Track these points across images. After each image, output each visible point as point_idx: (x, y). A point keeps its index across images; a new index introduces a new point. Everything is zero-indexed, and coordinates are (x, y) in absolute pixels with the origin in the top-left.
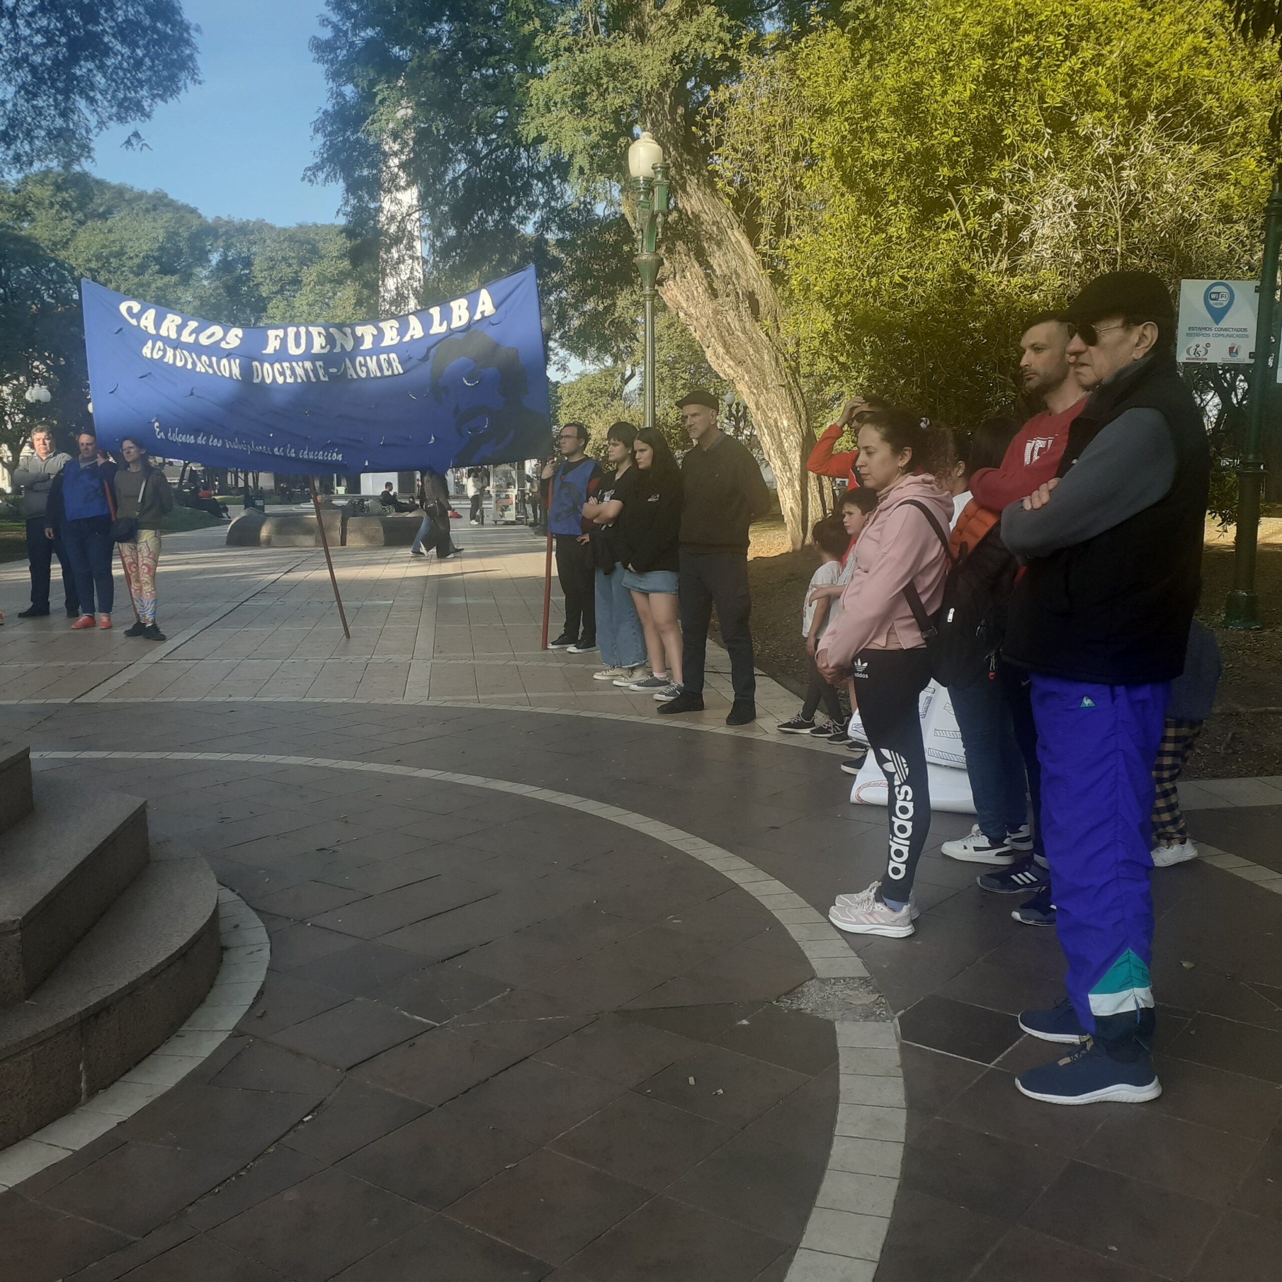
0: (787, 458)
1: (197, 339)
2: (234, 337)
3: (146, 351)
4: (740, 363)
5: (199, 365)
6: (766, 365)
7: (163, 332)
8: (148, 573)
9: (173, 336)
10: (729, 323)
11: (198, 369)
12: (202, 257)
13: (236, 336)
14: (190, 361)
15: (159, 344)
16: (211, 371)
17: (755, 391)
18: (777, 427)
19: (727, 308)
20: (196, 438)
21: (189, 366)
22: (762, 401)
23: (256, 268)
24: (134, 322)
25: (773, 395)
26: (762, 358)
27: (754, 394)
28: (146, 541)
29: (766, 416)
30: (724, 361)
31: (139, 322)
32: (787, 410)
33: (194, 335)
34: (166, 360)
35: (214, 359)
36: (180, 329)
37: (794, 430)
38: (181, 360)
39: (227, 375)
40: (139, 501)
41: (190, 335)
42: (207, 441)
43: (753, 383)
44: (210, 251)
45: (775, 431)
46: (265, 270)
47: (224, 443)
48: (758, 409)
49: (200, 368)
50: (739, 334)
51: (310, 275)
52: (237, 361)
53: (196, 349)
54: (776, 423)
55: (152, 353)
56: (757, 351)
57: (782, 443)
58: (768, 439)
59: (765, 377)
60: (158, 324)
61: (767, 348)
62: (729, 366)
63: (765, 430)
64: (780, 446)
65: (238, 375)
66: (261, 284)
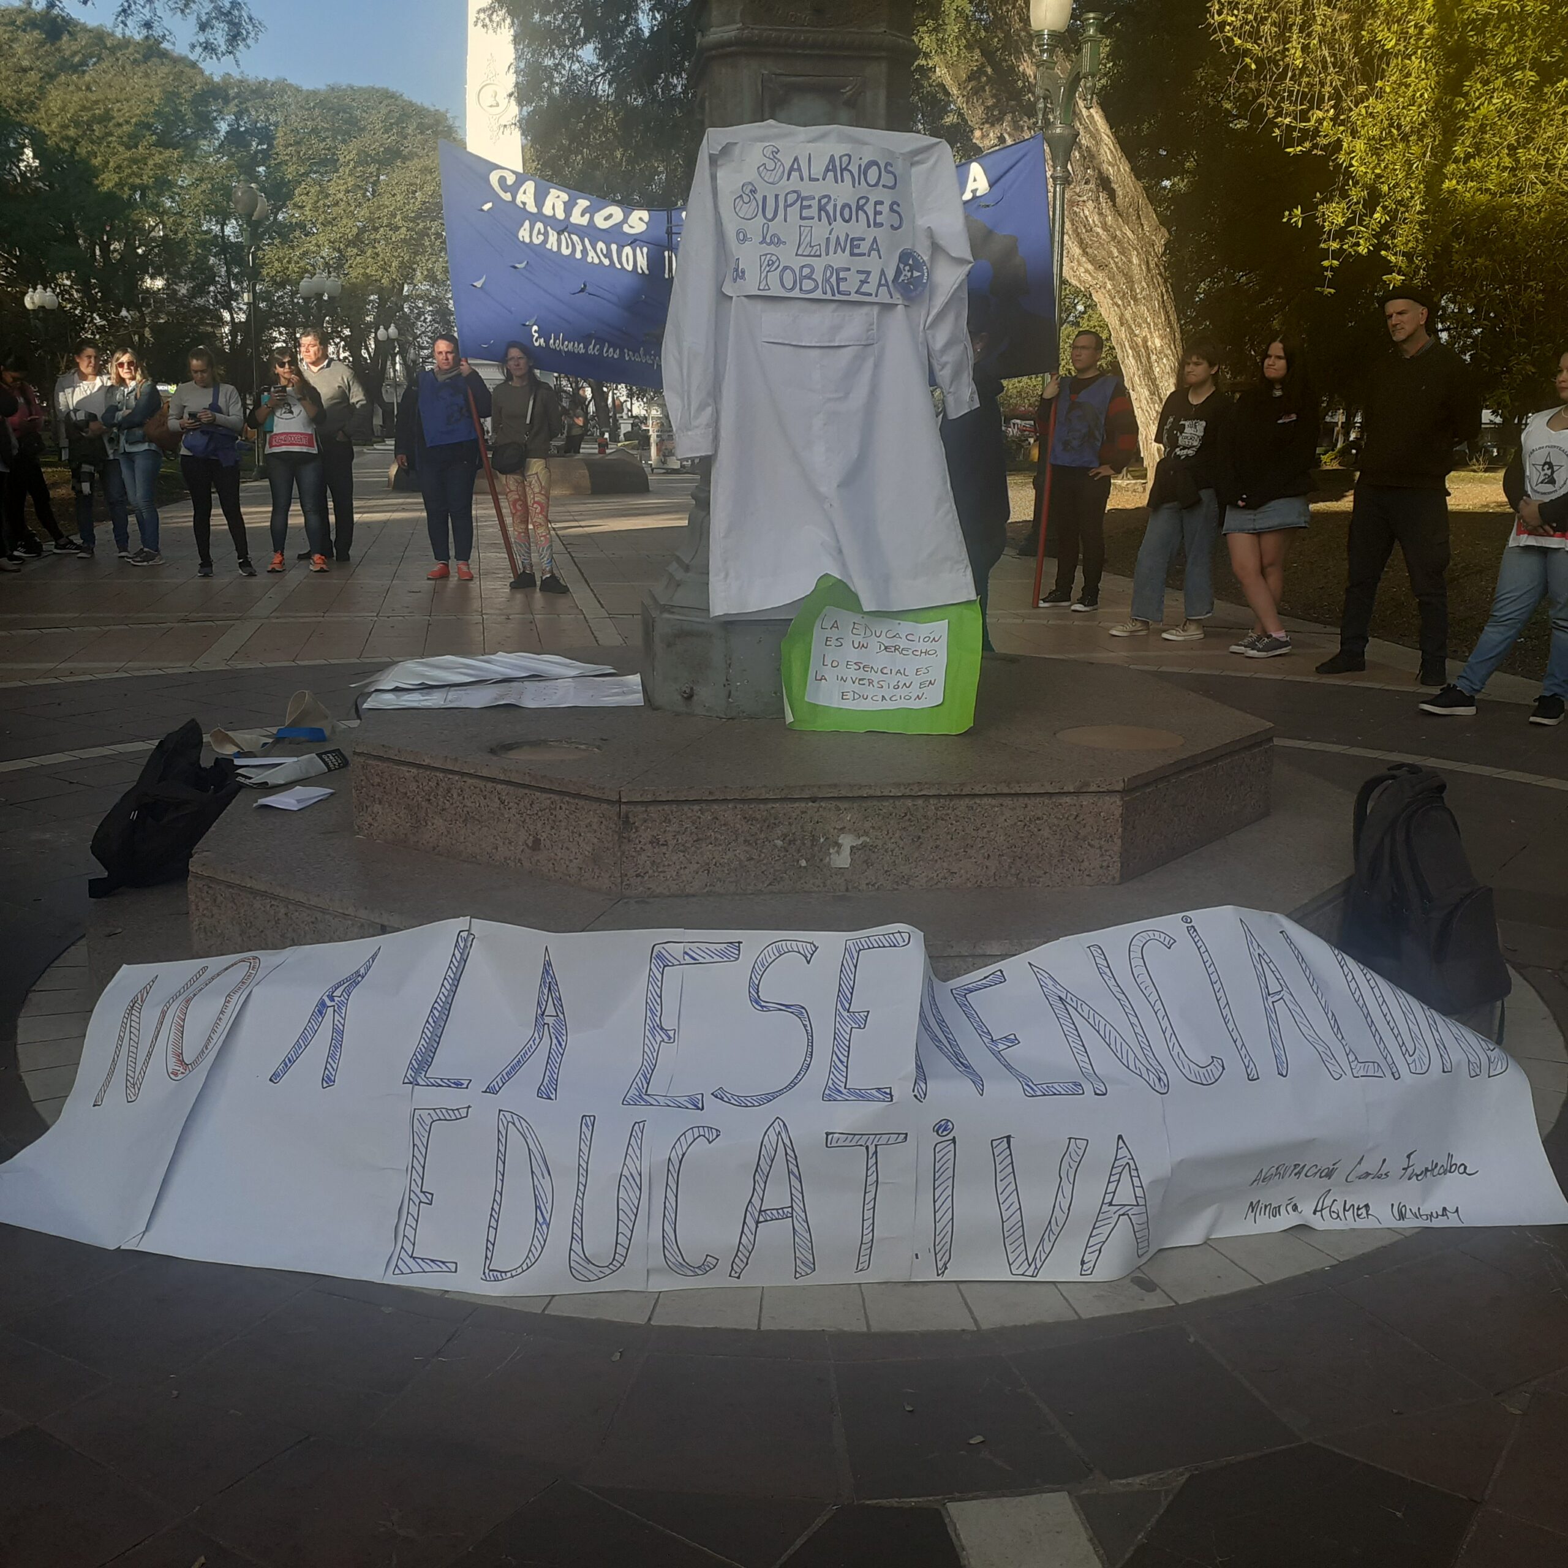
0: (1157, 386)
1: (591, 219)
2: (638, 221)
3: (524, 234)
4: (1100, 266)
5: (591, 253)
6: (1136, 270)
7: (547, 211)
8: (541, 513)
9: (560, 215)
10: (1086, 217)
11: (589, 260)
12: (206, 124)
13: (641, 219)
14: (579, 248)
15: (539, 225)
16: (606, 262)
17: (1120, 302)
18: (1146, 348)
19: (1085, 198)
20: (586, 347)
21: (578, 255)
22: (1128, 315)
23: (279, 141)
24: (507, 197)
25: (1143, 308)
26: (1130, 262)
27: (1118, 306)
28: (537, 474)
29: (1132, 332)
30: (1079, 264)
31: (514, 197)
32: (1160, 326)
33: (587, 216)
34: (548, 246)
35: (614, 247)
36: (569, 207)
37: (1169, 352)
38: (567, 248)
39: (630, 268)
40: (528, 422)
41: (582, 215)
42: (601, 350)
43: (1118, 292)
44: (215, 119)
45: (1143, 353)
46: (291, 145)
47: (622, 354)
48: (1122, 324)
49: (592, 257)
50: (1099, 230)
51: (348, 153)
52: (645, 250)
53: (591, 233)
54: (1145, 340)
55: (531, 237)
56: (1122, 252)
57: (1151, 367)
58: (1133, 362)
59: (1133, 285)
60: (540, 200)
61: (1136, 249)
62: (1087, 271)
63: (1130, 351)
64: (1148, 373)
65: (645, 268)
66: (286, 163)
